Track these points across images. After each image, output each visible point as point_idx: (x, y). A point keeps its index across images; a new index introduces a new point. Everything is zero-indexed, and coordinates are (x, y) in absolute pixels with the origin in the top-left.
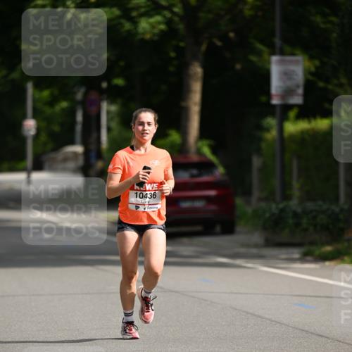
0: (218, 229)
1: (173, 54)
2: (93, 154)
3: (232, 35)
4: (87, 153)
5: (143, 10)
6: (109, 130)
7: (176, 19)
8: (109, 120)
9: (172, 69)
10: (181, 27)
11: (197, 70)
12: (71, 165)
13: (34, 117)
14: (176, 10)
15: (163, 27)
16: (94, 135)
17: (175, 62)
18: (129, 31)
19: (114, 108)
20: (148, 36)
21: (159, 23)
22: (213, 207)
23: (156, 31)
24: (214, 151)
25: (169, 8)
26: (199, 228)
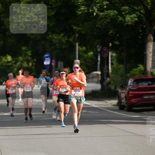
1: (141, 31)
2: (105, 75)
5: (127, 11)
6: (112, 64)
8: (111, 60)
9: (140, 37)
10: (144, 19)
11: (151, 38)
12: (96, 80)
13: (79, 59)
14: (142, 11)
15: (136, 19)
16: (106, 66)
17: (141, 34)
18: (121, 21)
19: (114, 55)
21: (134, 18)
23: (134, 21)
26: (152, 107)
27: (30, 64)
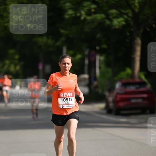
0: (148, 111)
1: (128, 34)
3: (154, 26)
4: (90, 78)
5: (115, 15)
6: (100, 68)
7: (130, 19)
8: (100, 64)
9: (128, 41)
10: (132, 23)
11: (139, 41)
12: (83, 83)
14: (130, 15)
15: (124, 23)
17: (129, 38)
18: (108, 25)
19: (102, 58)
20: (117, 27)
21: (122, 21)
22: (146, 102)
23: (121, 25)
24: (146, 77)
25: (127, 14)
26: (139, 111)
27: (18, 68)
